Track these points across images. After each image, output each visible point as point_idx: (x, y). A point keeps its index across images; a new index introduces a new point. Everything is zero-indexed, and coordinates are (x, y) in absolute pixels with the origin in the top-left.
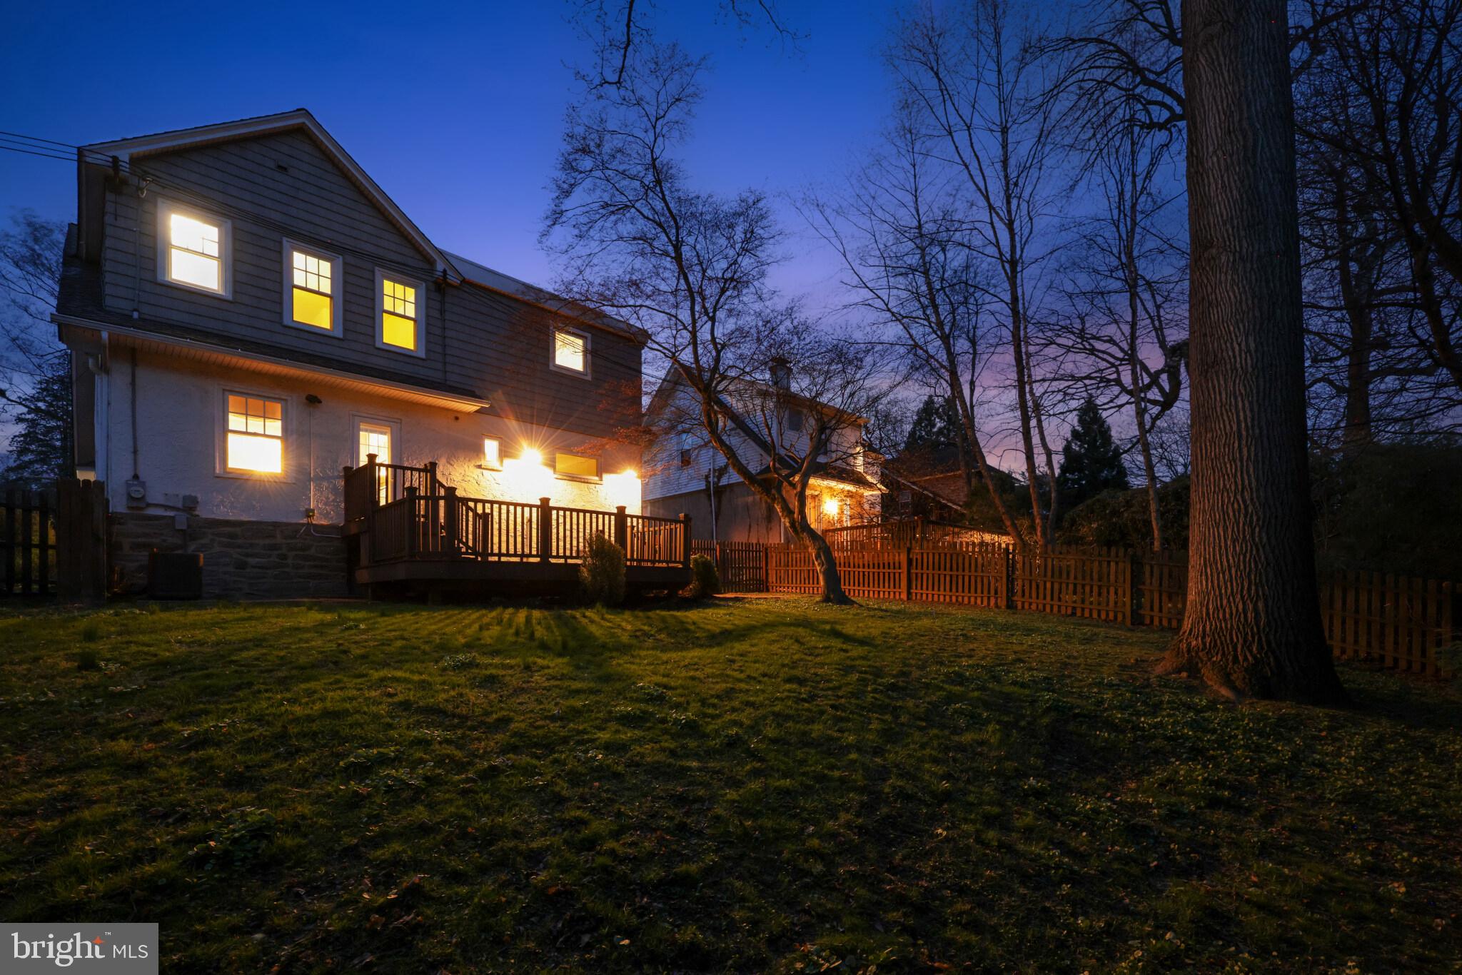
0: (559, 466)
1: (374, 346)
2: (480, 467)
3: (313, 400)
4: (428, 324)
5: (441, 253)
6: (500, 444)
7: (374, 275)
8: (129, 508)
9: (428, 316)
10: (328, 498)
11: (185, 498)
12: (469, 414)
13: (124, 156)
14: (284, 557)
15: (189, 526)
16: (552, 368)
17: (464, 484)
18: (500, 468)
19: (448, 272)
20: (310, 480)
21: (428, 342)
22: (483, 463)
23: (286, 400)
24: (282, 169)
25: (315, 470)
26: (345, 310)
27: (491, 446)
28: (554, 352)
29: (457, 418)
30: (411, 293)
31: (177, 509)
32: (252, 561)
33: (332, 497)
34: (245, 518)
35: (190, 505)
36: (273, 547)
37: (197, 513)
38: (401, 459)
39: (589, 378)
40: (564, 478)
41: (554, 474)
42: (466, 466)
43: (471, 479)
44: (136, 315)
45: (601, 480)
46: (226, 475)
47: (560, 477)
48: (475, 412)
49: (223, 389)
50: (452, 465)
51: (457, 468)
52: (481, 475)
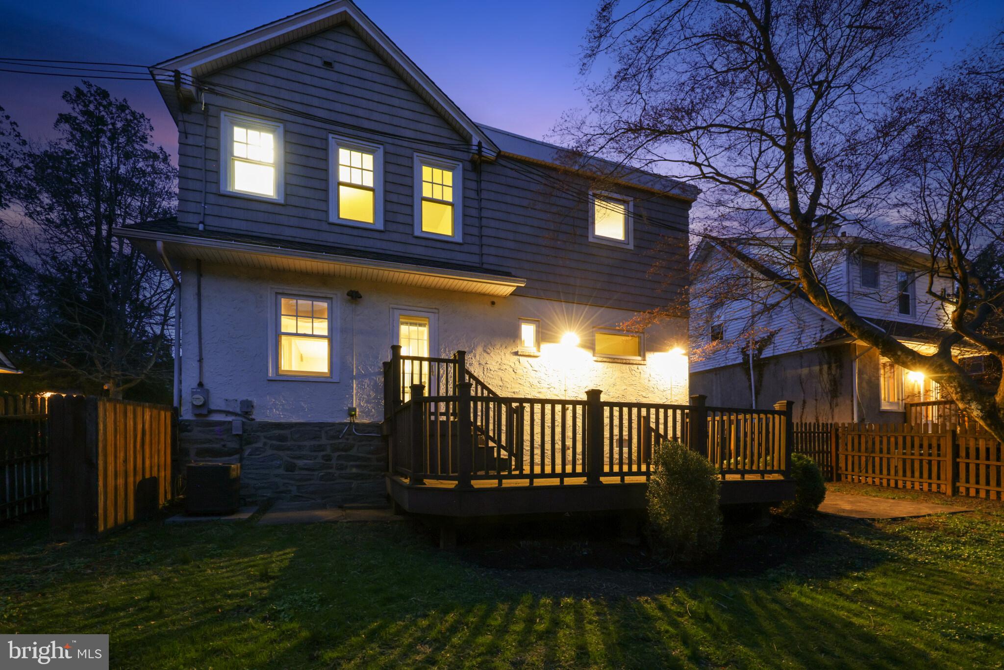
0: (597, 348)
1: (412, 234)
2: (516, 354)
3: (354, 296)
4: (465, 206)
5: (477, 127)
6: (538, 327)
7: (412, 162)
8: (197, 415)
9: (465, 198)
10: (369, 396)
11: (243, 402)
12: (505, 297)
13: (187, 69)
14: (328, 458)
15: (244, 431)
16: (591, 239)
17: (500, 373)
18: (536, 354)
19: (483, 145)
20: (352, 378)
21: (465, 225)
22: (520, 349)
23: (331, 298)
24: (328, 65)
25: (357, 368)
26: (386, 201)
27: (528, 331)
28: (593, 223)
29: (493, 303)
30: (448, 177)
31: (236, 414)
32: (300, 463)
33: (373, 395)
34: (294, 420)
35: (247, 408)
36: (320, 448)
37: (253, 417)
38: (438, 350)
39: (631, 247)
40: (605, 360)
41: (594, 356)
42: (502, 354)
43: (507, 367)
44: (201, 227)
45: (644, 360)
46: (278, 378)
47: (600, 359)
48: (511, 294)
49: (276, 293)
50: (488, 353)
51: (494, 356)
52: (517, 363)
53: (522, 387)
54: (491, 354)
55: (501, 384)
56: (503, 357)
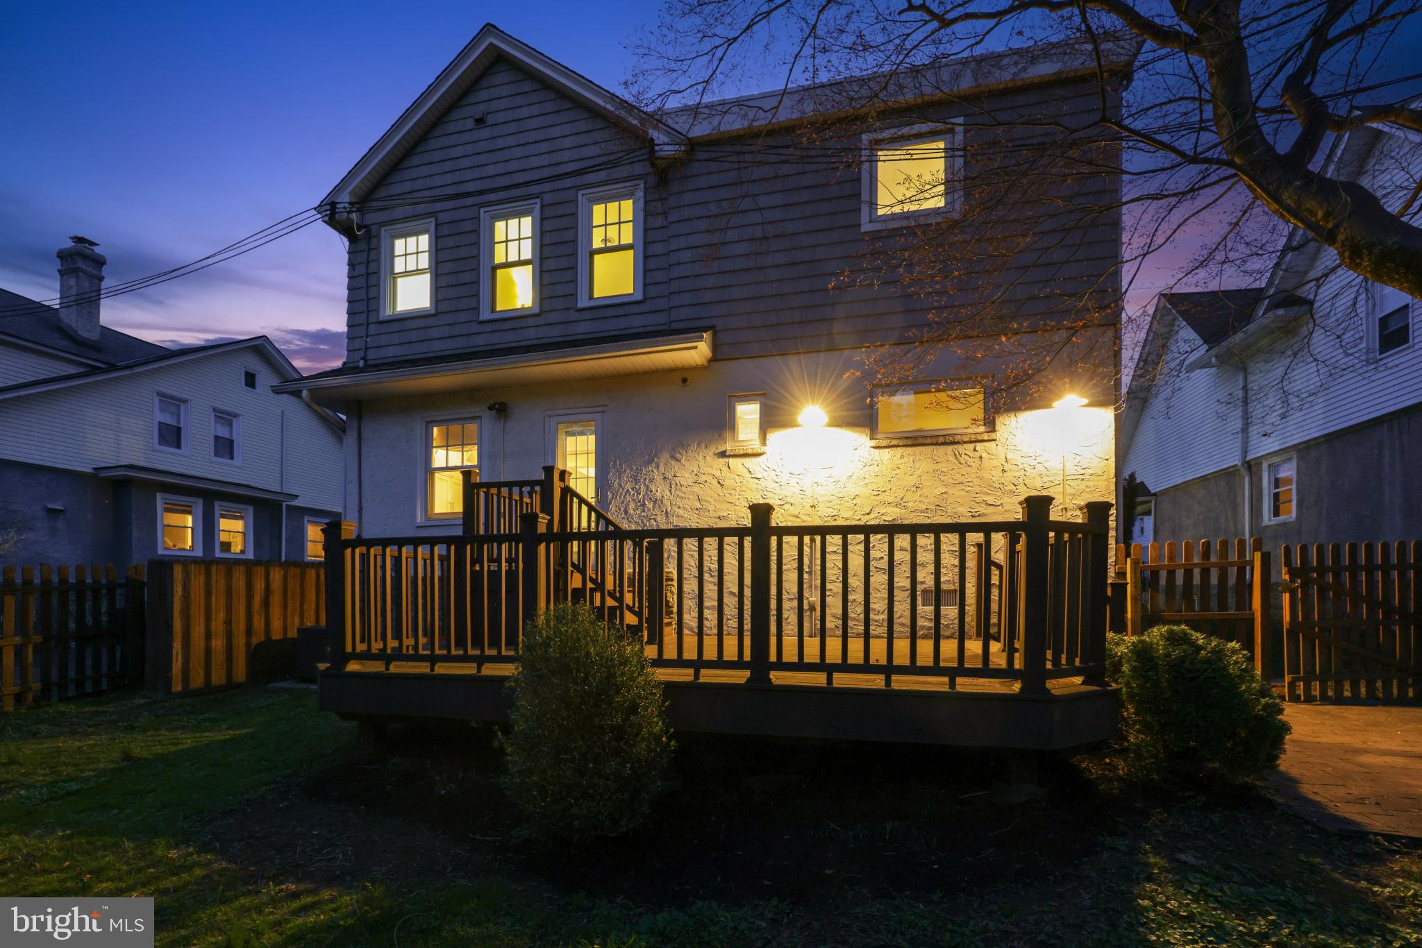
0: (884, 422)
1: (575, 308)
2: (723, 454)
3: (501, 410)
4: (646, 243)
6: (764, 407)
7: (578, 205)
9: (646, 231)
12: (704, 367)
16: (865, 227)
17: (697, 489)
18: (760, 450)
19: (662, 143)
21: (645, 272)
22: (731, 445)
23: (480, 417)
24: (480, 121)
27: (748, 413)
28: (874, 187)
29: (684, 381)
30: (627, 208)
39: (961, 214)
40: (894, 442)
41: (871, 439)
44: (361, 364)
45: (994, 431)
46: (429, 524)
47: (884, 443)
48: (711, 361)
49: (427, 422)
50: (678, 460)
51: (686, 464)
52: (725, 469)
53: (733, 508)
54: (683, 461)
55: (698, 506)
56: (702, 463)
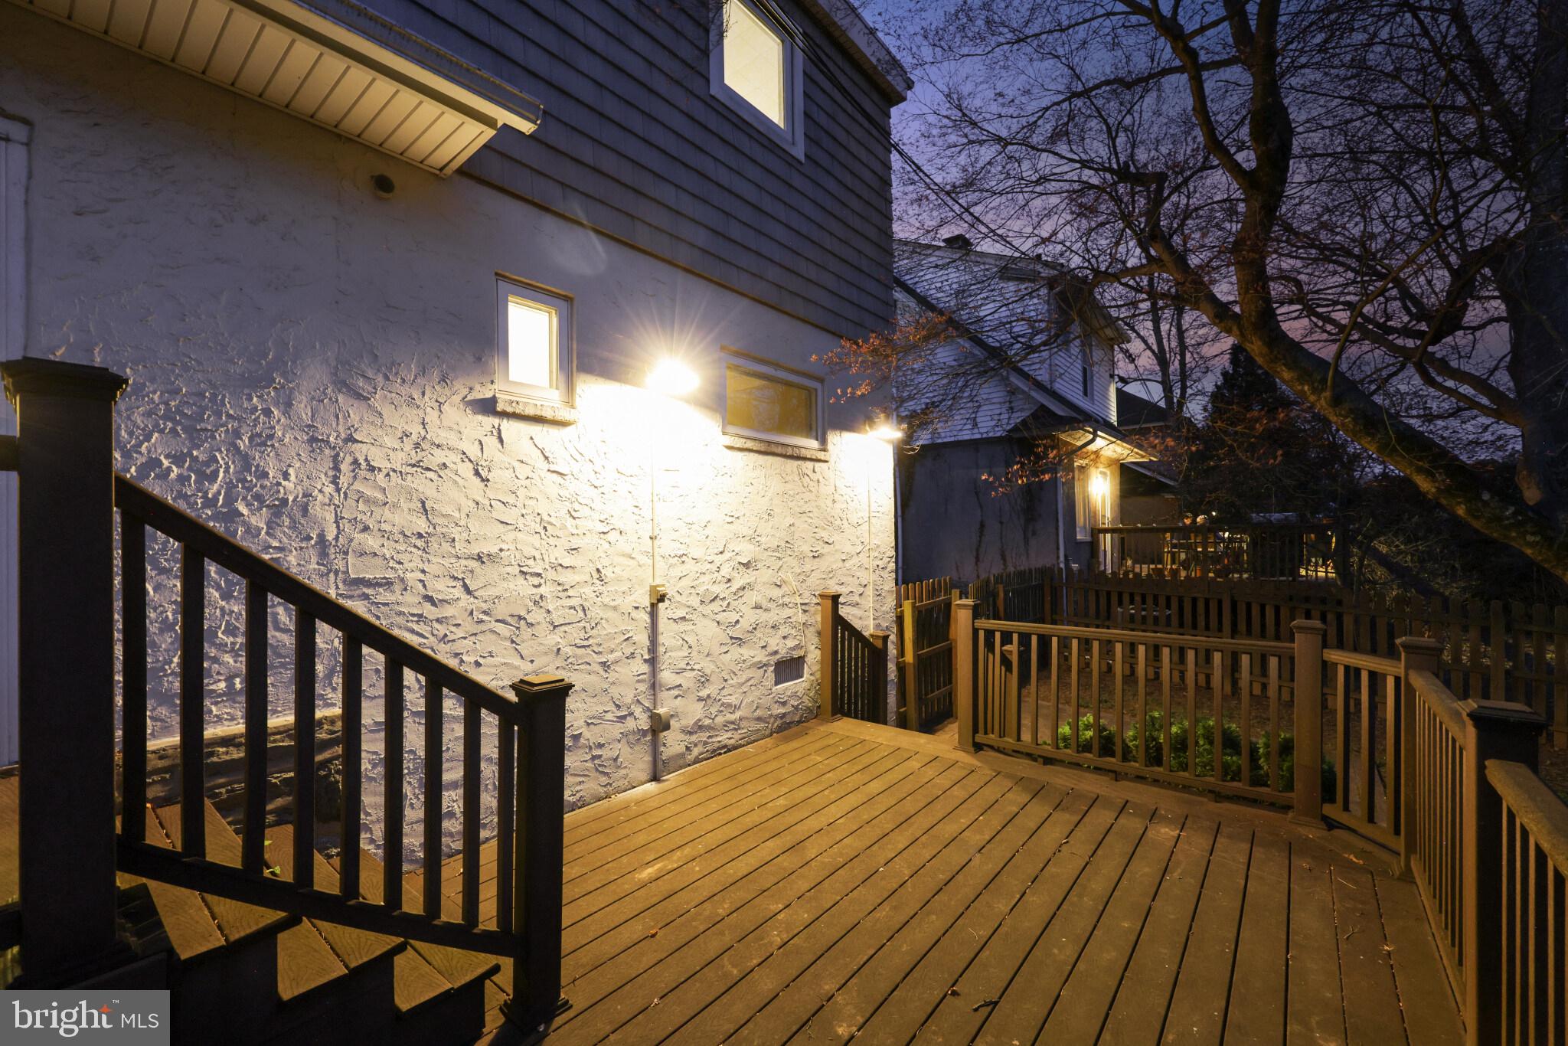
2: (488, 407)
12: (437, 176)
16: (715, 91)
17: (421, 484)
18: (563, 414)
22: (499, 389)
27: (529, 328)
29: (383, 184)
39: (799, 153)
40: (750, 444)
41: (724, 433)
42: (428, 401)
43: (451, 459)
45: (825, 450)
47: (739, 442)
48: (461, 171)
50: (359, 396)
51: (387, 411)
52: (491, 442)
53: (512, 535)
54: (377, 401)
56: (432, 416)
